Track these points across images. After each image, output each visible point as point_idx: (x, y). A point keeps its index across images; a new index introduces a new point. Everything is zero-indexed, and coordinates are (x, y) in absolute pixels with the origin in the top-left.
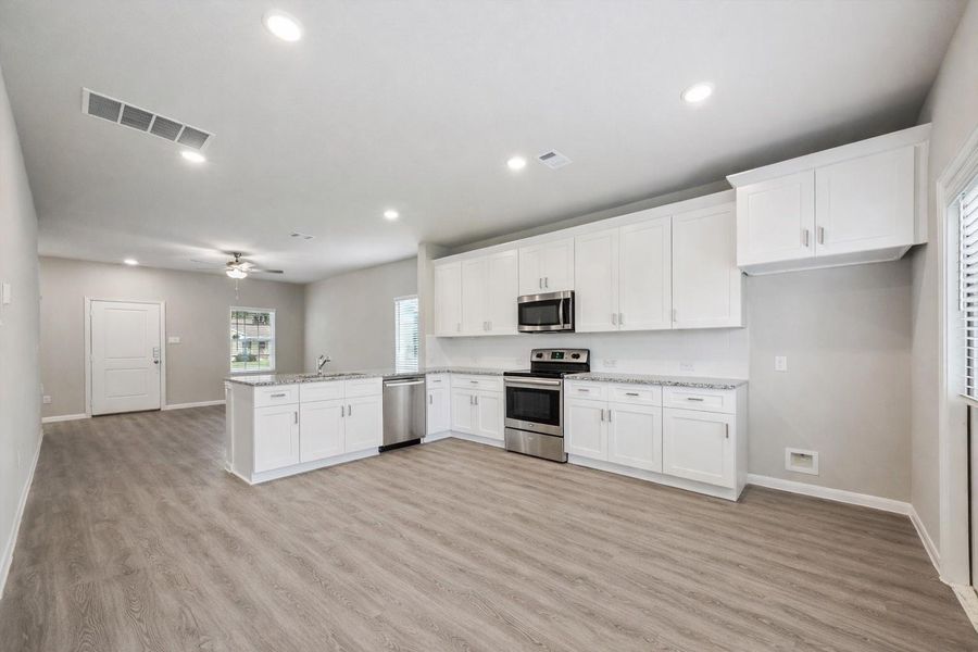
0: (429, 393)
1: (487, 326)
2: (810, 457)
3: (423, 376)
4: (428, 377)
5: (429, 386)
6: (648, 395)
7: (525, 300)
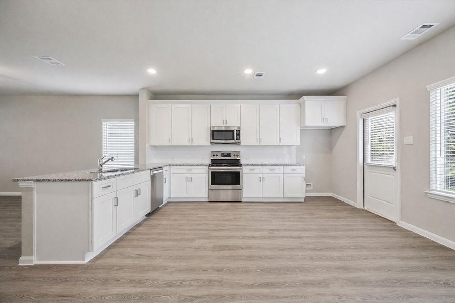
0: (164, 177)
1: (191, 140)
2: (311, 185)
3: (160, 168)
4: (165, 169)
5: (165, 173)
6: (278, 169)
7: (216, 129)
